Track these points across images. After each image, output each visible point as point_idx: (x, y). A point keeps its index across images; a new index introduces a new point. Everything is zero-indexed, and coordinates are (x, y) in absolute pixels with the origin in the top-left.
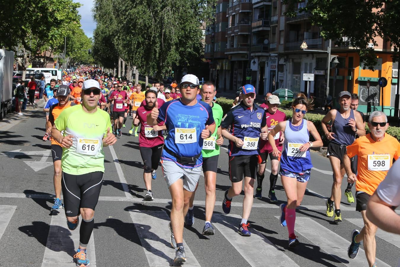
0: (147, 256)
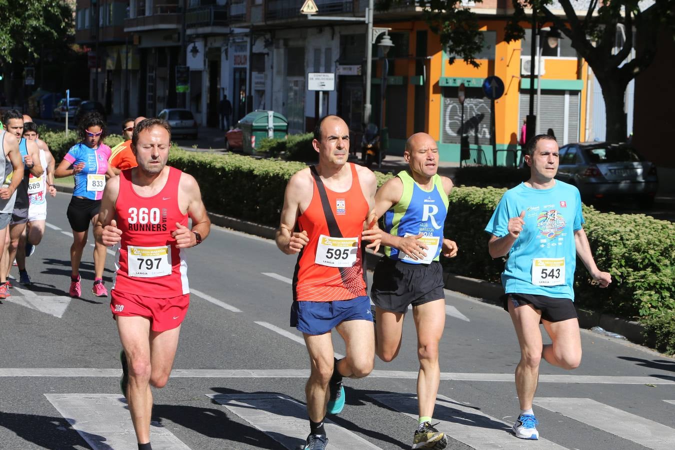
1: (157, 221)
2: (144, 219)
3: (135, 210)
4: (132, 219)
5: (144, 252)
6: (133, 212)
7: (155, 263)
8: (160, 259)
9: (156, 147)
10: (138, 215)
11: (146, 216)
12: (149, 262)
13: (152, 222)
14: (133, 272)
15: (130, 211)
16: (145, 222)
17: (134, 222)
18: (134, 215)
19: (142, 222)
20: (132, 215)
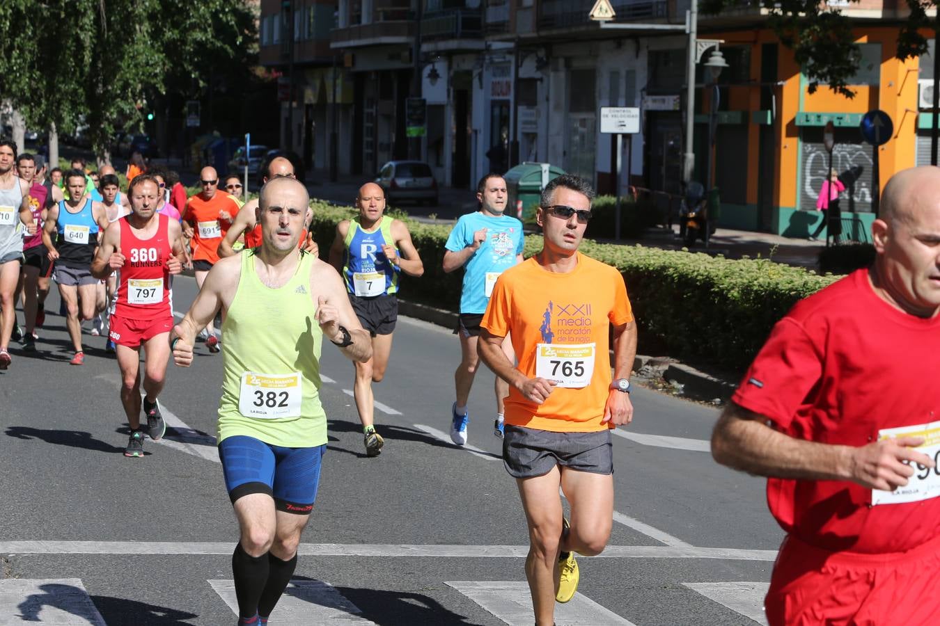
1: (155, 259)
2: (144, 258)
3: (136, 250)
4: (134, 258)
5: (142, 284)
6: (135, 252)
7: (151, 292)
8: (154, 290)
9: (147, 197)
10: (139, 255)
11: (146, 256)
12: (146, 292)
13: (151, 259)
14: (132, 299)
15: (132, 251)
16: (145, 260)
17: (136, 260)
18: (136, 255)
19: (142, 260)
20: (134, 255)
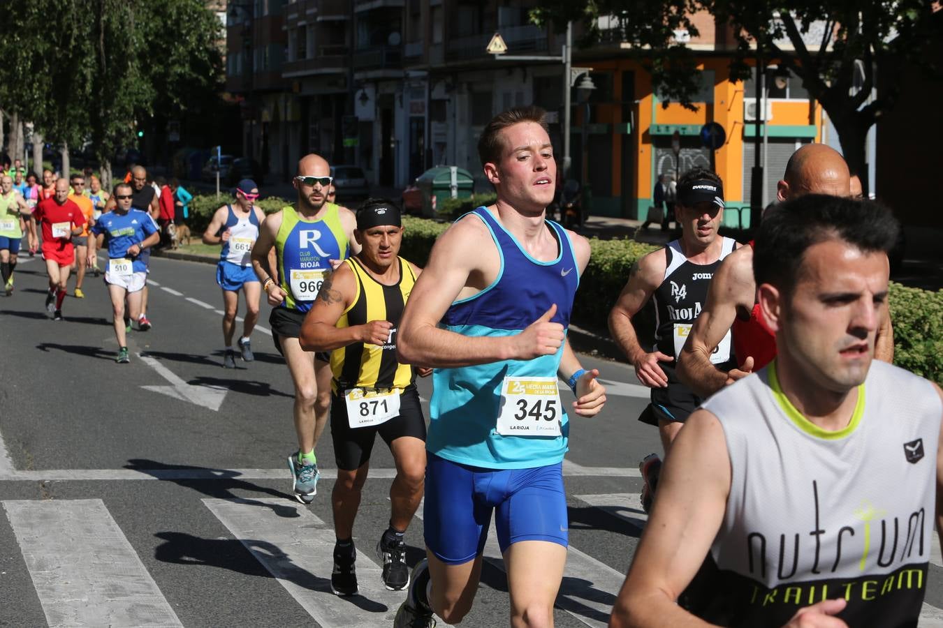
0: (45, 609)
